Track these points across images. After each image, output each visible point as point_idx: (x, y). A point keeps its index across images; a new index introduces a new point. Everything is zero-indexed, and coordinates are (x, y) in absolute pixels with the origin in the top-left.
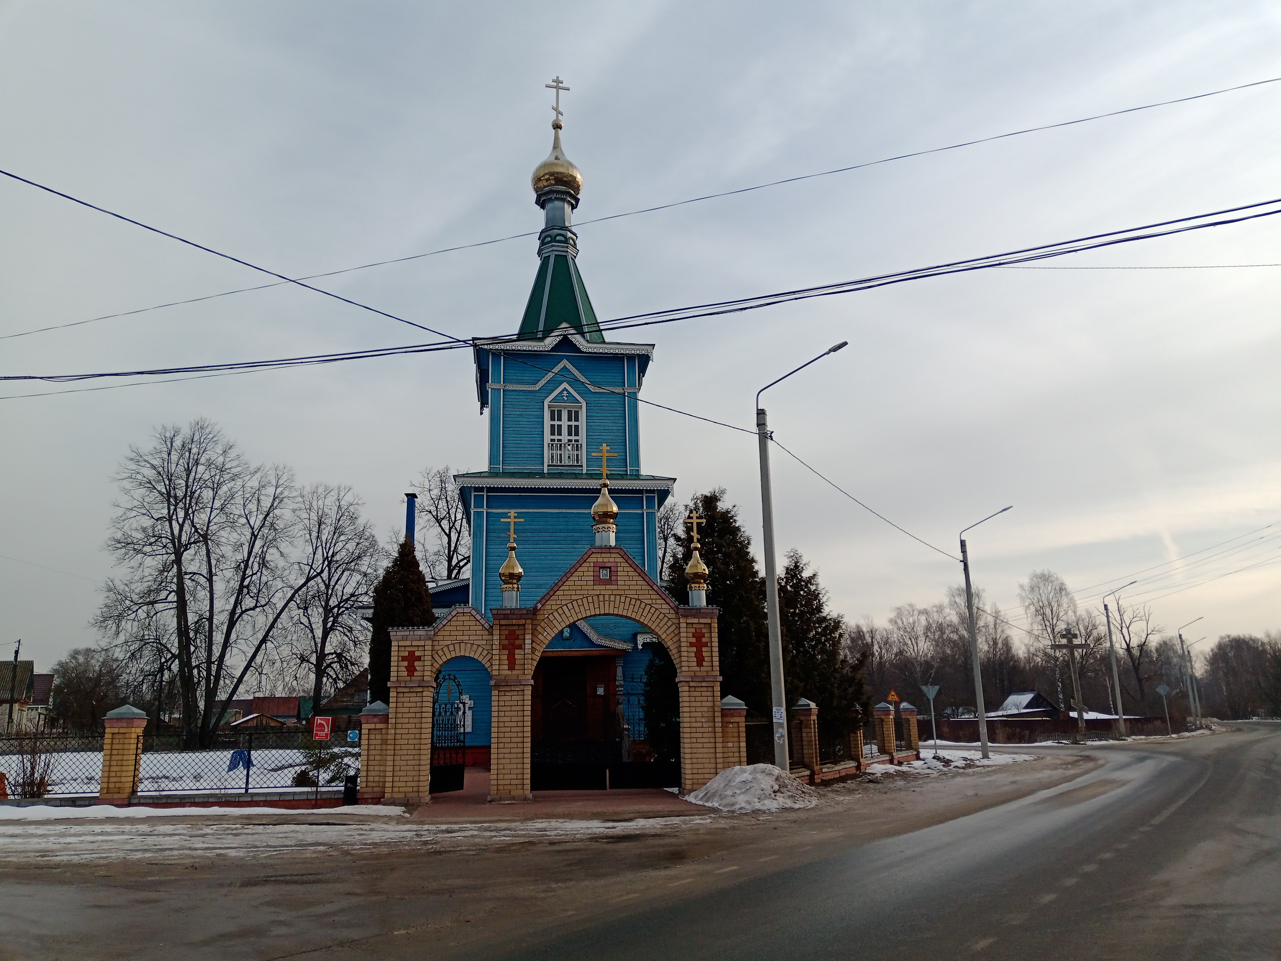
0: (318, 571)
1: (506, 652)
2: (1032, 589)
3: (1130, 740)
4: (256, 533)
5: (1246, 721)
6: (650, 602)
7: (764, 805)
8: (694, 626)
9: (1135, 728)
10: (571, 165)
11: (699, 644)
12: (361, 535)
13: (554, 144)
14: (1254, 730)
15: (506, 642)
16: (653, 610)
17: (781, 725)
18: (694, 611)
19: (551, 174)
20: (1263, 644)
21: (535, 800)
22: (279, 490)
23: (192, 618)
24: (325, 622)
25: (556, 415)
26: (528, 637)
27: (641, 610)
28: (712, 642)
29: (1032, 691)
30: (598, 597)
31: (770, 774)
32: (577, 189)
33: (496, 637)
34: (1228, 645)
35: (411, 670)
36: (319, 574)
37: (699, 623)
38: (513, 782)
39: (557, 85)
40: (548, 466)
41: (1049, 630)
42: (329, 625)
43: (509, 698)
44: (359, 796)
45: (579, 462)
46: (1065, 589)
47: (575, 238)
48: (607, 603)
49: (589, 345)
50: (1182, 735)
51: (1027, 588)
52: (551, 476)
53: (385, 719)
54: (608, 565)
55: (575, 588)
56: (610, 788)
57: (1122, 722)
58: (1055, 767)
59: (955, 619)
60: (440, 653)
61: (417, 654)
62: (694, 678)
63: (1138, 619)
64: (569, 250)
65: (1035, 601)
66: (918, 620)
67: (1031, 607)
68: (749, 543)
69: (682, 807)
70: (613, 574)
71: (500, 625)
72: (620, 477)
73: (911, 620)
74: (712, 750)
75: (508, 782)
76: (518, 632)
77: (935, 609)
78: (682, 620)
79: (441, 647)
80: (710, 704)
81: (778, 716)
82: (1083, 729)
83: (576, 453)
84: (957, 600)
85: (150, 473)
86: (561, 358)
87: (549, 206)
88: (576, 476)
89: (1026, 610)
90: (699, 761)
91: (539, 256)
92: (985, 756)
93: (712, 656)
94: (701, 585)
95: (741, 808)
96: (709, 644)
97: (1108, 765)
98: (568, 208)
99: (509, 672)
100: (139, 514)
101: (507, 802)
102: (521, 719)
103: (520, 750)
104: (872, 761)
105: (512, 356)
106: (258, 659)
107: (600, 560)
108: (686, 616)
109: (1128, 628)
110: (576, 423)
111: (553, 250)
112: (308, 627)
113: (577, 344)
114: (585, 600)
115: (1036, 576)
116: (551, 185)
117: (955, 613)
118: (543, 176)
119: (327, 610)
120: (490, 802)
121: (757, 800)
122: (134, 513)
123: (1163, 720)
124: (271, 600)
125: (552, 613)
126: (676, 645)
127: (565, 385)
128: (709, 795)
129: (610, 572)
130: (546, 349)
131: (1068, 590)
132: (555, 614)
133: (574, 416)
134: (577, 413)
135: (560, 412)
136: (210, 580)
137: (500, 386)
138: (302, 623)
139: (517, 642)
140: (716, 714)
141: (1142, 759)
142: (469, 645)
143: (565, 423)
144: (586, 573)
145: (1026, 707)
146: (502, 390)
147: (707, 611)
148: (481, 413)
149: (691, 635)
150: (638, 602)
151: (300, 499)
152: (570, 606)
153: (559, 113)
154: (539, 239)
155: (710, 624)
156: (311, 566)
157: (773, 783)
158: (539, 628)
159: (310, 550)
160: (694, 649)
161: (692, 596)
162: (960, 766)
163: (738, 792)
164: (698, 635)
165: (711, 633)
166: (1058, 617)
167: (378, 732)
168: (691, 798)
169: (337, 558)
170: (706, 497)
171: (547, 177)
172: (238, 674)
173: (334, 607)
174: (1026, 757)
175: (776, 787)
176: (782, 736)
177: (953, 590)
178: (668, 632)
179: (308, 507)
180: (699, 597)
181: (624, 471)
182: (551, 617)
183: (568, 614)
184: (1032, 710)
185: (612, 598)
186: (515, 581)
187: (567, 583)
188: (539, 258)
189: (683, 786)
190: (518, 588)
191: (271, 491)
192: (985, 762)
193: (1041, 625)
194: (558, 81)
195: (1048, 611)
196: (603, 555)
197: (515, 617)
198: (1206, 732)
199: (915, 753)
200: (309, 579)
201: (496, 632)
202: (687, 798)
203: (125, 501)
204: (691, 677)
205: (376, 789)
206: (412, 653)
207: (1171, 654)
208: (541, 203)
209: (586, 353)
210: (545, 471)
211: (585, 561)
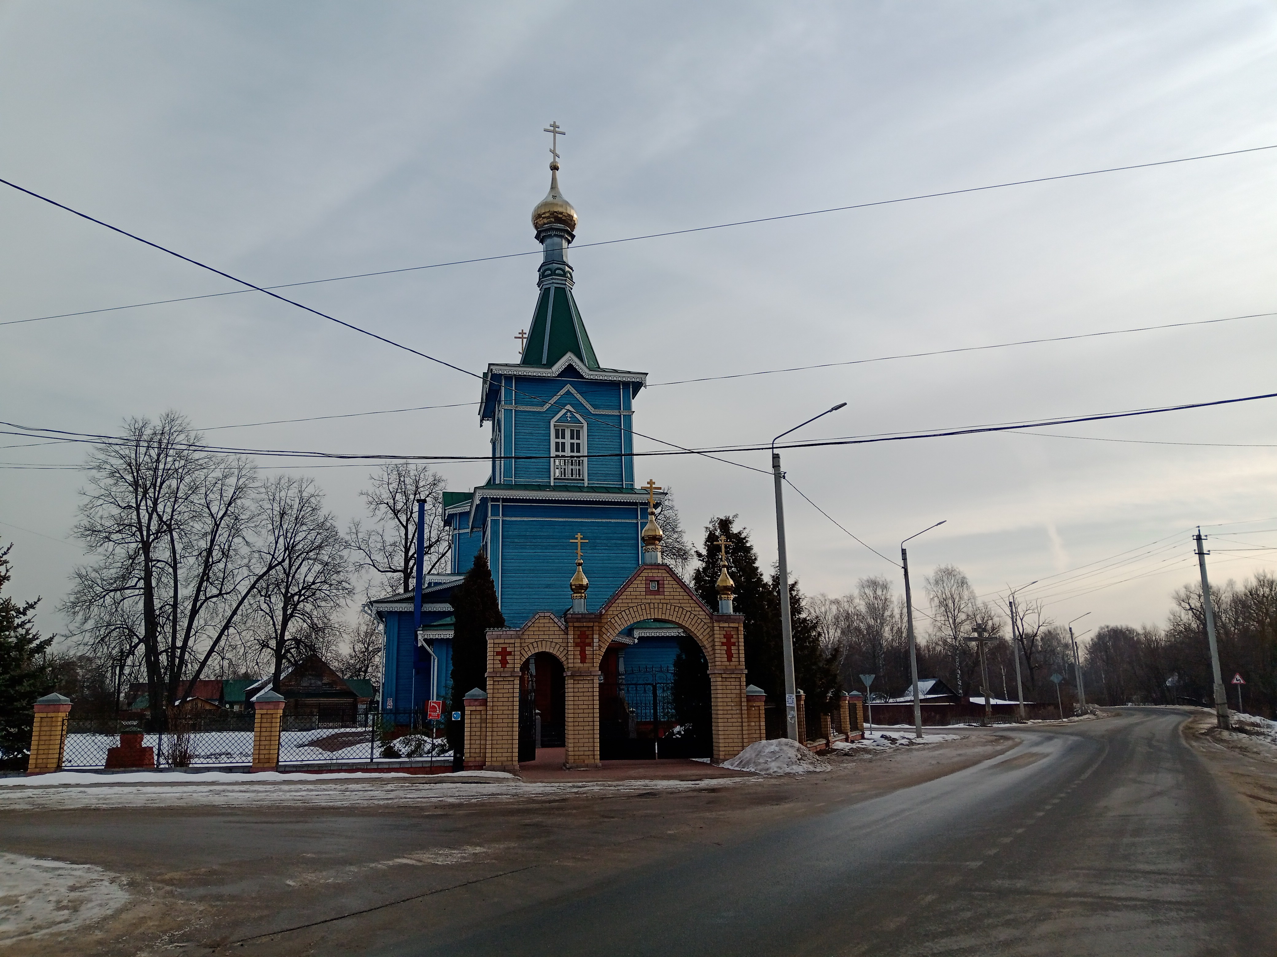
0: (280, 559)
1: (579, 648)
2: (937, 582)
3: (1030, 723)
4: (218, 523)
5: (1122, 706)
6: (689, 609)
7: (793, 769)
8: (725, 629)
9: (1034, 711)
10: (567, 203)
11: (728, 643)
12: (321, 525)
13: (552, 183)
14: (1132, 715)
15: (579, 640)
16: (692, 616)
17: (792, 708)
18: (725, 617)
19: (553, 213)
20: (1138, 634)
21: (604, 768)
22: (241, 482)
23: (157, 604)
24: (285, 609)
25: (560, 434)
26: (596, 636)
27: (683, 616)
28: (739, 642)
29: (933, 677)
30: (649, 605)
31: (792, 747)
32: (573, 226)
33: (571, 637)
34: (1106, 635)
35: (504, 662)
36: (280, 563)
37: (729, 627)
38: (586, 753)
39: (554, 129)
40: (555, 479)
41: (951, 621)
42: (289, 612)
43: (581, 686)
44: (464, 765)
45: (581, 476)
46: (966, 583)
47: (571, 271)
48: (656, 610)
49: (591, 373)
50: (1071, 720)
51: (932, 581)
52: (555, 488)
53: (484, 702)
54: (657, 579)
55: (631, 597)
56: (658, 758)
57: (1022, 707)
58: (984, 744)
59: (863, 608)
60: (527, 649)
61: (508, 650)
62: (726, 670)
63: (1031, 611)
64: (567, 283)
65: (939, 594)
66: (830, 609)
67: (936, 599)
68: (756, 559)
69: (717, 772)
70: (661, 586)
71: (574, 627)
72: (619, 491)
73: (823, 610)
74: (740, 728)
75: (582, 753)
76: (587, 633)
77: (845, 599)
78: (715, 624)
79: (527, 644)
80: (738, 692)
81: (790, 701)
82: (990, 713)
83: (578, 467)
84: (866, 592)
85: (118, 463)
86: (565, 384)
87: (548, 241)
88: (581, 489)
89: (930, 602)
90: (730, 736)
91: (539, 287)
92: (919, 736)
93: (739, 653)
94: (729, 596)
95: (775, 772)
96: (737, 644)
97: (1025, 742)
98: (565, 244)
99: (581, 665)
100: (106, 502)
101: (583, 769)
102: (591, 702)
103: (591, 728)
104: (835, 739)
105: (521, 380)
106: (222, 643)
107: (651, 575)
108: (718, 621)
109: (1022, 620)
110: (578, 441)
111: (553, 283)
112: (268, 614)
113: (580, 371)
114: (639, 607)
115: (940, 570)
116: (551, 222)
117: (864, 603)
118: (544, 213)
119: (288, 599)
120: (569, 769)
121: (786, 766)
122: (101, 501)
123: (1057, 707)
124: (237, 587)
125: (614, 618)
126: (711, 644)
127: (569, 407)
128: (743, 763)
129: (658, 584)
130: (554, 375)
131: (969, 584)
132: (616, 618)
133: (575, 434)
134: (578, 432)
135: (563, 431)
136: (175, 569)
137: (512, 407)
138: (262, 610)
139: (587, 641)
140: (743, 699)
141: (1050, 739)
142: (549, 643)
143: (568, 441)
144: (639, 585)
145: (930, 692)
146: (513, 411)
147: (736, 617)
148: (481, 426)
149: (722, 636)
150: (681, 609)
151: (263, 490)
152: (627, 612)
153: (556, 155)
154: (539, 271)
155: (738, 628)
156: (273, 556)
157: (796, 753)
158: (603, 630)
159: (272, 539)
160: (725, 647)
161: (722, 604)
162: (904, 743)
163: (769, 760)
164: (728, 637)
165: (738, 634)
166: (959, 609)
167: (478, 712)
168: (726, 765)
169: (300, 547)
170: (722, 520)
171: (547, 215)
172: (202, 658)
173: (296, 594)
174: (955, 737)
175: (800, 756)
176: (793, 717)
177: (863, 581)
178: (704, 634)
179: (271, 498)
180: (728, 605)
181: (620, 484)
182: (613, 621)
183: (626, 619)
184: (936, 696)
185: (661, 606)
186: (583, 591)
187: (625, 593)
188: (539, 289)
189: (715, 756)
190: (585, 596)
191: (232, 481)
192: (919, 740)
193: (944, 615)
194: (554, 126)
195: (951, 605)
196: (653, 571)
197: (584, 620)
198: (1091, 716)
199: (861, 733)
200: (271, 568)
201: (571, 632)
202: (721, 765)
203: (93, 490)
204: (724, 669)
205: (477, 759)
206: (504, 649)
207: (1055, 643)
208: (540, 238)
209: (588, 379)
210: (552, 484)
211: (639, 576)
